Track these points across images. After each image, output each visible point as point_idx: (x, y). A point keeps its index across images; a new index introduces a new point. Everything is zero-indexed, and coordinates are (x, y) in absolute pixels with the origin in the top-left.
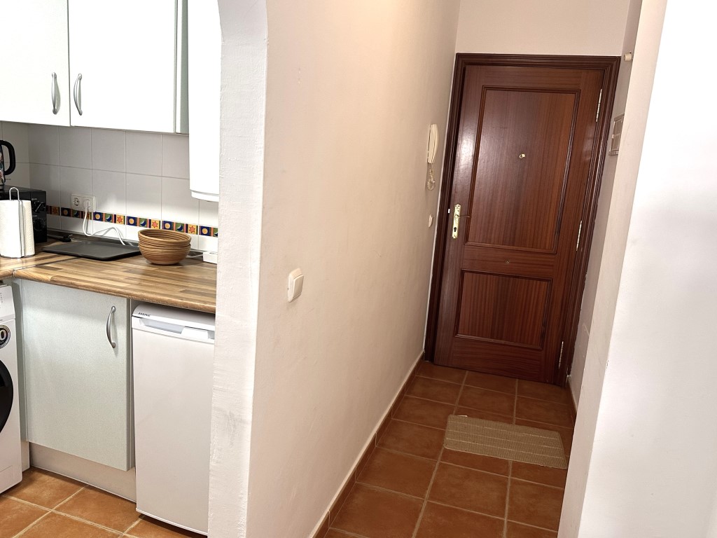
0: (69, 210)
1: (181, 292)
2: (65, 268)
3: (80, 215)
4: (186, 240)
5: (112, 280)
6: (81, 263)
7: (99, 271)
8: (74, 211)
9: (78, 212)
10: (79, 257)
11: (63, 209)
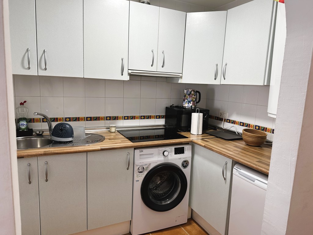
0: (218, 117)
1: (257, 161)
2: (210, 141)
3: (221, 120)
4: (265, 135)
5: (227, 150)
6: (217, 140)
7: (223, 145)
8: (219, 118)
9: (221, 118)
10: (217, 137)
11: (216, 117)
